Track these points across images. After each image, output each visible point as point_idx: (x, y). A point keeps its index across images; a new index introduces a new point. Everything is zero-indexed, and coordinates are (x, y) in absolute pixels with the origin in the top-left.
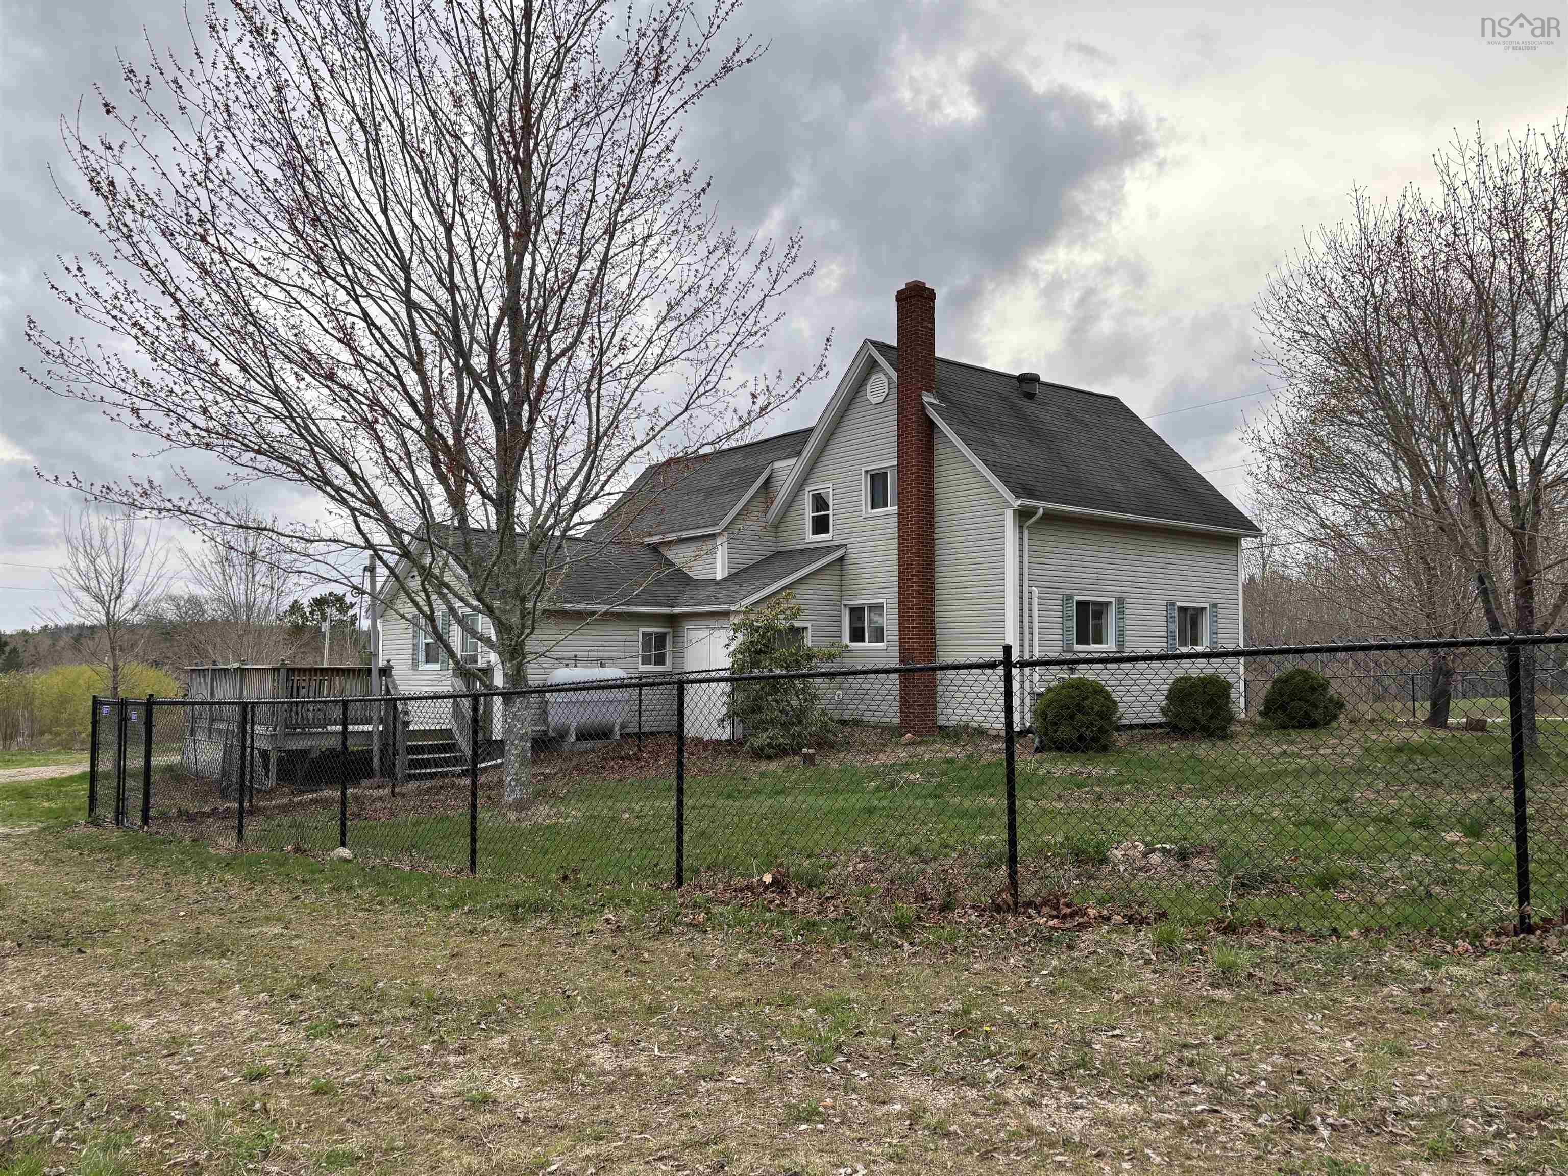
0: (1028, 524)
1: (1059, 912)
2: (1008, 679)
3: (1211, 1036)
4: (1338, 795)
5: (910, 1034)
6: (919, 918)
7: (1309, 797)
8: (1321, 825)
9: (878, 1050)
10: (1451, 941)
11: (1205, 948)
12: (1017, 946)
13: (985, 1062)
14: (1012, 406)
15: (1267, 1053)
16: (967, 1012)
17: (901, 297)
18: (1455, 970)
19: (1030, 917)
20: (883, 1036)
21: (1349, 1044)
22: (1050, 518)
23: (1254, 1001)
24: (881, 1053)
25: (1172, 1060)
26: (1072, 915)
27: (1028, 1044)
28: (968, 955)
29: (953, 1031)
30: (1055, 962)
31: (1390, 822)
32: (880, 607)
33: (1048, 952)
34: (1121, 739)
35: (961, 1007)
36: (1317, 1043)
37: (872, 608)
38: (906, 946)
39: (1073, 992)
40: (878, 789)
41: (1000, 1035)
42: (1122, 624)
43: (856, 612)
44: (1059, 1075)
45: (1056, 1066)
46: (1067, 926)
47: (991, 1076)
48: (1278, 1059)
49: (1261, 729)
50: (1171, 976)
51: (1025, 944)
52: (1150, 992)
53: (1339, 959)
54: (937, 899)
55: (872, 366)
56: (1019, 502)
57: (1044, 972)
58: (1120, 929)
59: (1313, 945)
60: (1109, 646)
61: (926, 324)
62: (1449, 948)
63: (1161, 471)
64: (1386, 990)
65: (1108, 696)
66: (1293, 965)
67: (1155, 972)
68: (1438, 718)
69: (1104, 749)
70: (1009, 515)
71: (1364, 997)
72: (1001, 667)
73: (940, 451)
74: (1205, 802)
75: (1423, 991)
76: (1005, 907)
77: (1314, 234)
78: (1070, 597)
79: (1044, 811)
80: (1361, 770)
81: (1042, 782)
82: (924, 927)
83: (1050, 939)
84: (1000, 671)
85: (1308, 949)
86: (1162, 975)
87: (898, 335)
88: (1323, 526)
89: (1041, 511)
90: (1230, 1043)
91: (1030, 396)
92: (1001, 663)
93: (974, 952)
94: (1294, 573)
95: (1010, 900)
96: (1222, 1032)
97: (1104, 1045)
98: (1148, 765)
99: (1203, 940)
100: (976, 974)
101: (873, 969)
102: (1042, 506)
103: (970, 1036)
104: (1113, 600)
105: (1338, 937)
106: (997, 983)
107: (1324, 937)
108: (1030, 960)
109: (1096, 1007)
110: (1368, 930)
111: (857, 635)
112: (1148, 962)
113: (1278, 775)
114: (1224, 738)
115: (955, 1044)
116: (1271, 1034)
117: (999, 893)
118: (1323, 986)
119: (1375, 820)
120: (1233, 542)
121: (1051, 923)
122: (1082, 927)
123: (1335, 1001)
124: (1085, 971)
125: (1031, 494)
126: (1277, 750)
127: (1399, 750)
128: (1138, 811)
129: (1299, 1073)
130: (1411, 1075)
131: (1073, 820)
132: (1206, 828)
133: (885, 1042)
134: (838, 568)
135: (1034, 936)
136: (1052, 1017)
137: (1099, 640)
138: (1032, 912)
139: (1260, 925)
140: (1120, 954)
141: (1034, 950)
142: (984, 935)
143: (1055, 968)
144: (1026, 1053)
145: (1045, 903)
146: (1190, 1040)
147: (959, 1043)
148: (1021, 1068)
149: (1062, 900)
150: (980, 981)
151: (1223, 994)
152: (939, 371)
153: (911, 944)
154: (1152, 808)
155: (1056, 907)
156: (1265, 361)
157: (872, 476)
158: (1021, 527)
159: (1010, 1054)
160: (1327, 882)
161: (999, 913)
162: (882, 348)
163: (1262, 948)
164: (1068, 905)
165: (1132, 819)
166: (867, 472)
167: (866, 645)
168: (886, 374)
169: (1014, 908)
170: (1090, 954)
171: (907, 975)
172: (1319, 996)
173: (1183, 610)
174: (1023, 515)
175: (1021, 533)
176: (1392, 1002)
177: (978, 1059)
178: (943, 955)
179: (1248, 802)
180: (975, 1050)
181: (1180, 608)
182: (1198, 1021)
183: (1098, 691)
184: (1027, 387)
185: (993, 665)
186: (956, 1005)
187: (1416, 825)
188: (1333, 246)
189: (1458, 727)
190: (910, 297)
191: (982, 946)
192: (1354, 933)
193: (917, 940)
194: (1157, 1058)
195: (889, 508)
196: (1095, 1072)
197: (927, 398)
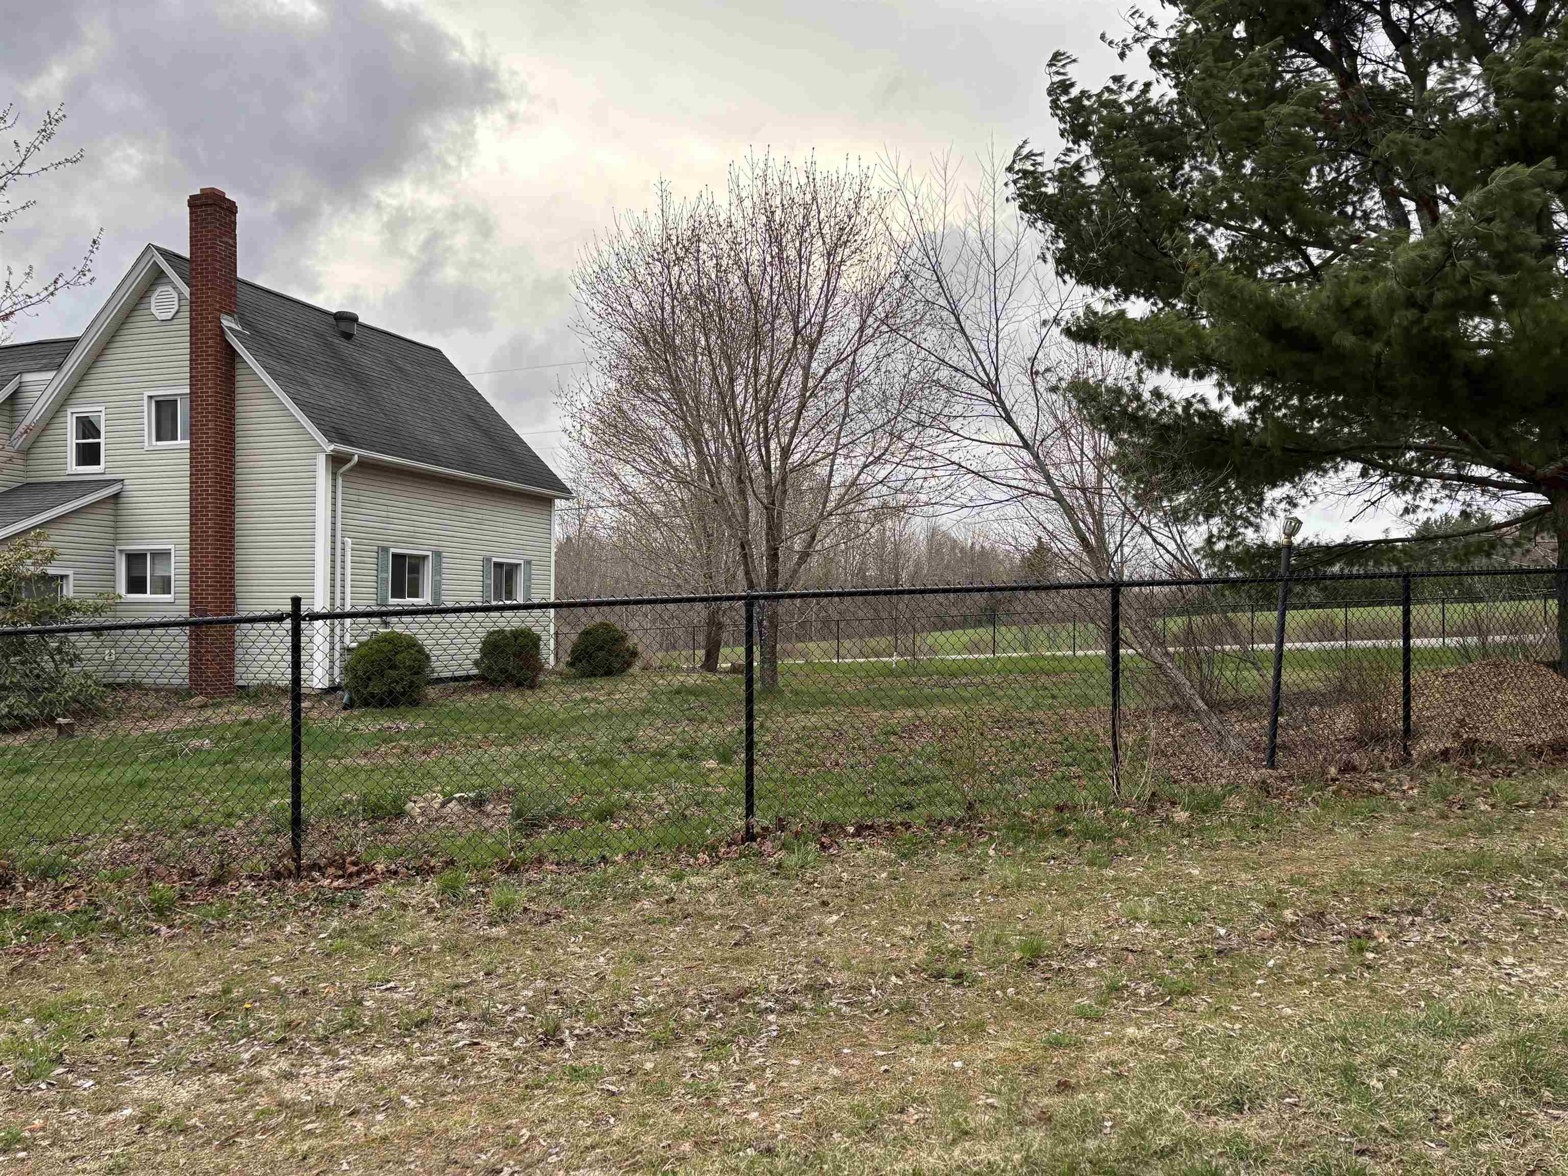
0: (341, 471)
1: (345, 872)
2: (296, 633)
3: (482, 973)
4: (624, 734)
5: (154, 1027)
6: (183, 897)
7: (602, 737)
8: (606, 763)
9: (111, 1052)
10: (694, 855)
11: (487, 890)
12: (296, 912)
13: (241, 1042)
14: (329, 345)
15: (530, 980)
16: (227, 991)
17: (195, 203)
18: (695, 880)
19: (313, 880)
20: (119, 1035)
21: (602, 959)
22: (365, 466)
23: (526, 933)
24: (115, 1055)
25: (442, 1002)
26: (358, 874)
27: (294, 1015)
28: (238, 930)
29: (207, 1015)
30: (335, 924)
31: (663, 756)
32: (166, 554)
33: (330, 914)
34: (432, 692)
35: (220, 987)
36: (576, 963)
37: (156, 554)
38: (164, 930)
39: (350, 952)
40: (153, 759)
41: (262, 1011)
42: (438, 578)
43: (135, 559)
44: (324, 1040)
45: (321, 1031)
46: (353, 885)
47: (246, 1056)
48: (540, 984)
49: (566, 678)
50: (453, 921)
51: (305, 909)
52: (429, 939)
53: (604, 883)
54: (207, 872)
55: (157, 277)
56: (332, 447)
57: (322, 936)
58: (408, 882)
59: (583, 873)
60: (425, 600)
61: (225, 239)
62: (692, 861)
63: (479, 427)
64: (638, 905)
65: (421, 650)
66: (564, 894)
67: (436, 919)
68: (710, 663)
69: (414, 703)
70: (321, 460)
71: (619, 914)
72: (289, 621)
73: (242, 384)
74: (509, 749)
75: (667, 901)
76: (286, 873)
77: (623, 218)
78: (385, 550)
79: (347, 768)
80: (646, 711)
81: (347, 739)
82: (188, 906)
83: (333, 901)
84: (288, 624)
85: (579, 878)
86: (444, 921)
87: (191, 246)
88: (625, 492)
89: (356, 457)
90: (499, 976)
91: (348, 336)
92: (288, 616)
93: (245, 926)
94: (602, 533)
95: (292, 866)
96: (492, 967)
97: (376, 1001)
98: (458, 716)
99: (486, 882)
100: (245, 949)
101: (117, 961)
102: (357, 453)
103: (227, 1017)
104: (430, 553)
105: (605, 864)
106: (268, 955)
107: (594, 865)
108: (309, 925)
109: (373, 963)
110: (630, 854)
111: (136, 584)
112: (431, 910)
113: (576, 720)
114: (532, 687)
115: (208, 1029)
116: (537, 961)
117: (280, 859)
118: (588, 910)
119: (653, 755)
120: (547, 502)
121: (335, 884)
122: (368, 884)
123: (595, 922)
124: (367, 928)
125: (345, 439)
126: (578, 697)
127: (678, 692)
128: (444, 763)
129: (556, 993)
130: (649, 978)
131: (377, 776)
132: (508, 773)
133: (121, 1041)
134: (112, 506)
135: (316, 900)
136: (325, 980)
137: (415, 594)
138: (316, 874)
139: (540, 861)
140: (404, 907)
141: (314, 914)
142: (259, 905)
143: (334, 929)
144: (289, 1024)
145: (331, 863)
146: (462, 980)
147: (214, 1027)
148: (283, 1041)
149: (349, 859)
150: (248, 956)
151: (500, 931)
152: (242, 295)
153: (169, 927)
154: (457, 758)
155: (342, 867)
156: (579, 329)
157: (157, 402)
158: (334, 474)
159: (272, 1029)
160: (605, 815)
161: (279, 880)
162: (171, 257)
163: (539, 883)
164: (354, 864)
165: (436, 771)
166: (150, 397)
167: (148, 596)
168: (175, 288)
169: (297, 873)
170: (374, 910)
171: (160, 962)
172: (583, 919)
173: (498, 565)
174: (336, 461)
175: (334, 480)
176: (643, 915)
177: (233, 1041)
178: (207, 935)
179: (548, 746)
180: (231, 1031)
181: (496, 564)
182: (471, 960)
183: (412, 645)
184: (343, 326)
185: (279, 619)
186: (216, 986)
187: (683, 756)
188: (639, 233)
189: (726, 672)
190: (206, 205)
191: (255, 918)
192: (619, 858)
193: (178, 922)
194: (426, 1004)
195: (179, 442)
196: (362, 1029)
197: (227, 322)
